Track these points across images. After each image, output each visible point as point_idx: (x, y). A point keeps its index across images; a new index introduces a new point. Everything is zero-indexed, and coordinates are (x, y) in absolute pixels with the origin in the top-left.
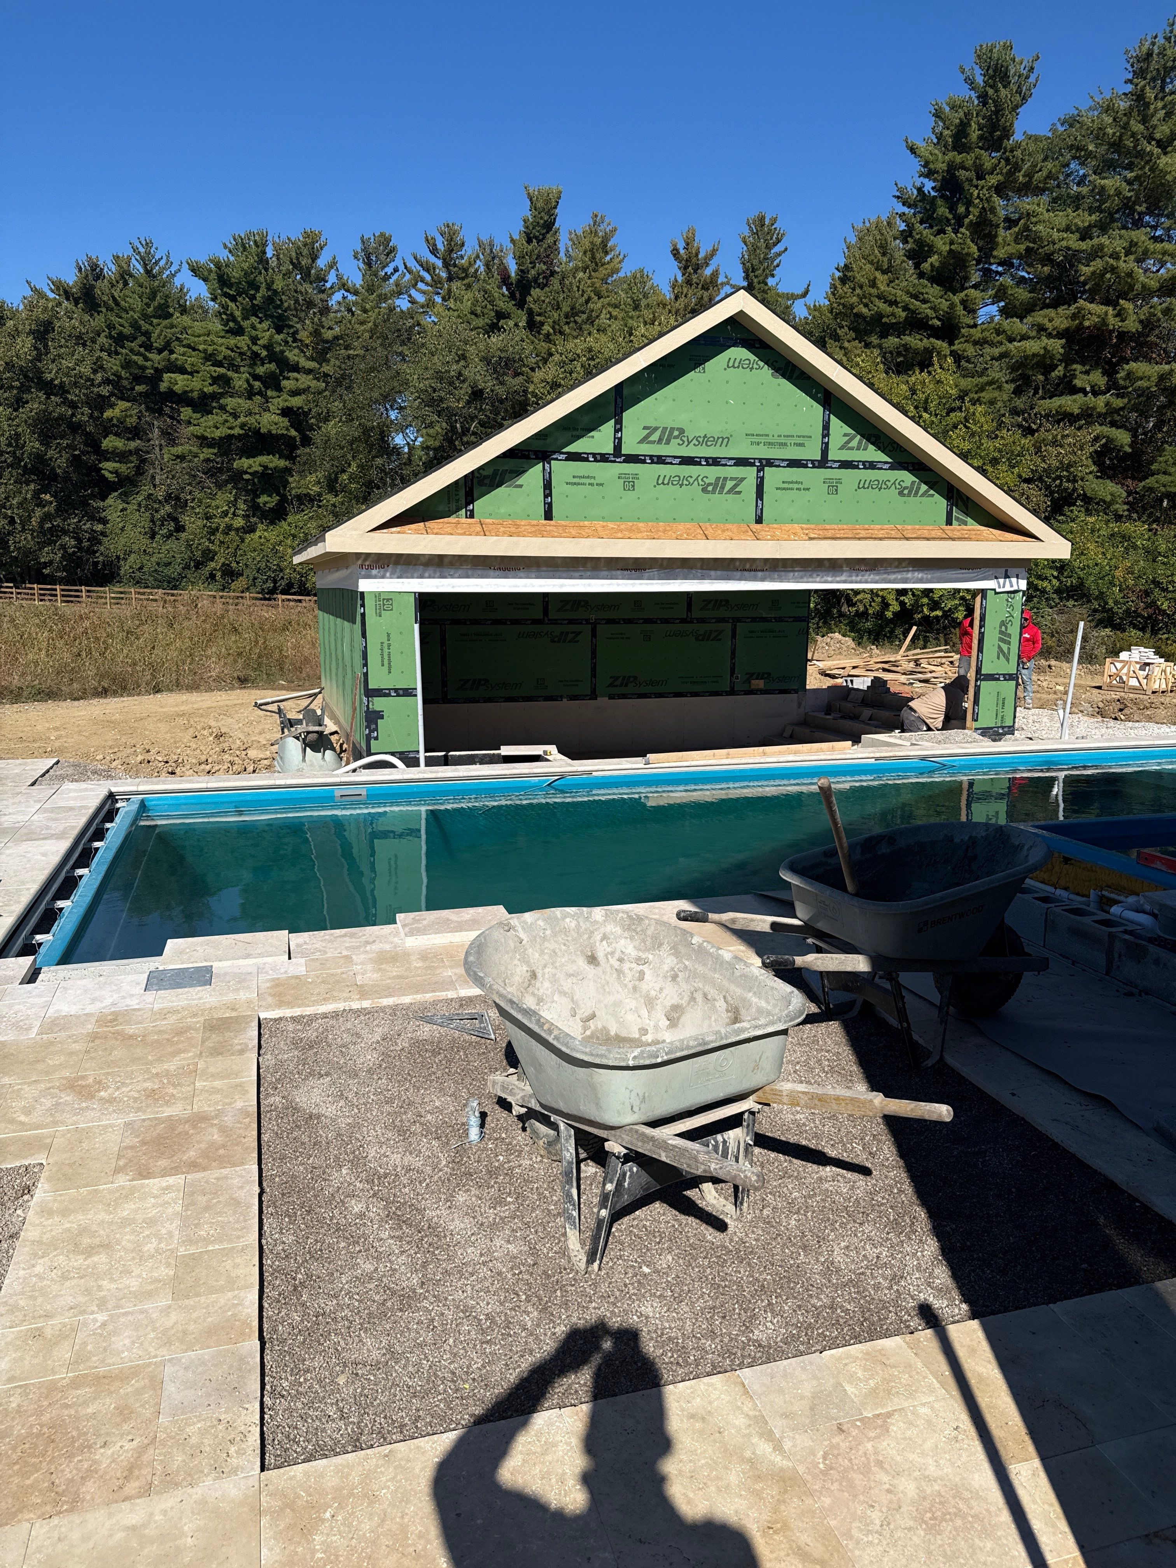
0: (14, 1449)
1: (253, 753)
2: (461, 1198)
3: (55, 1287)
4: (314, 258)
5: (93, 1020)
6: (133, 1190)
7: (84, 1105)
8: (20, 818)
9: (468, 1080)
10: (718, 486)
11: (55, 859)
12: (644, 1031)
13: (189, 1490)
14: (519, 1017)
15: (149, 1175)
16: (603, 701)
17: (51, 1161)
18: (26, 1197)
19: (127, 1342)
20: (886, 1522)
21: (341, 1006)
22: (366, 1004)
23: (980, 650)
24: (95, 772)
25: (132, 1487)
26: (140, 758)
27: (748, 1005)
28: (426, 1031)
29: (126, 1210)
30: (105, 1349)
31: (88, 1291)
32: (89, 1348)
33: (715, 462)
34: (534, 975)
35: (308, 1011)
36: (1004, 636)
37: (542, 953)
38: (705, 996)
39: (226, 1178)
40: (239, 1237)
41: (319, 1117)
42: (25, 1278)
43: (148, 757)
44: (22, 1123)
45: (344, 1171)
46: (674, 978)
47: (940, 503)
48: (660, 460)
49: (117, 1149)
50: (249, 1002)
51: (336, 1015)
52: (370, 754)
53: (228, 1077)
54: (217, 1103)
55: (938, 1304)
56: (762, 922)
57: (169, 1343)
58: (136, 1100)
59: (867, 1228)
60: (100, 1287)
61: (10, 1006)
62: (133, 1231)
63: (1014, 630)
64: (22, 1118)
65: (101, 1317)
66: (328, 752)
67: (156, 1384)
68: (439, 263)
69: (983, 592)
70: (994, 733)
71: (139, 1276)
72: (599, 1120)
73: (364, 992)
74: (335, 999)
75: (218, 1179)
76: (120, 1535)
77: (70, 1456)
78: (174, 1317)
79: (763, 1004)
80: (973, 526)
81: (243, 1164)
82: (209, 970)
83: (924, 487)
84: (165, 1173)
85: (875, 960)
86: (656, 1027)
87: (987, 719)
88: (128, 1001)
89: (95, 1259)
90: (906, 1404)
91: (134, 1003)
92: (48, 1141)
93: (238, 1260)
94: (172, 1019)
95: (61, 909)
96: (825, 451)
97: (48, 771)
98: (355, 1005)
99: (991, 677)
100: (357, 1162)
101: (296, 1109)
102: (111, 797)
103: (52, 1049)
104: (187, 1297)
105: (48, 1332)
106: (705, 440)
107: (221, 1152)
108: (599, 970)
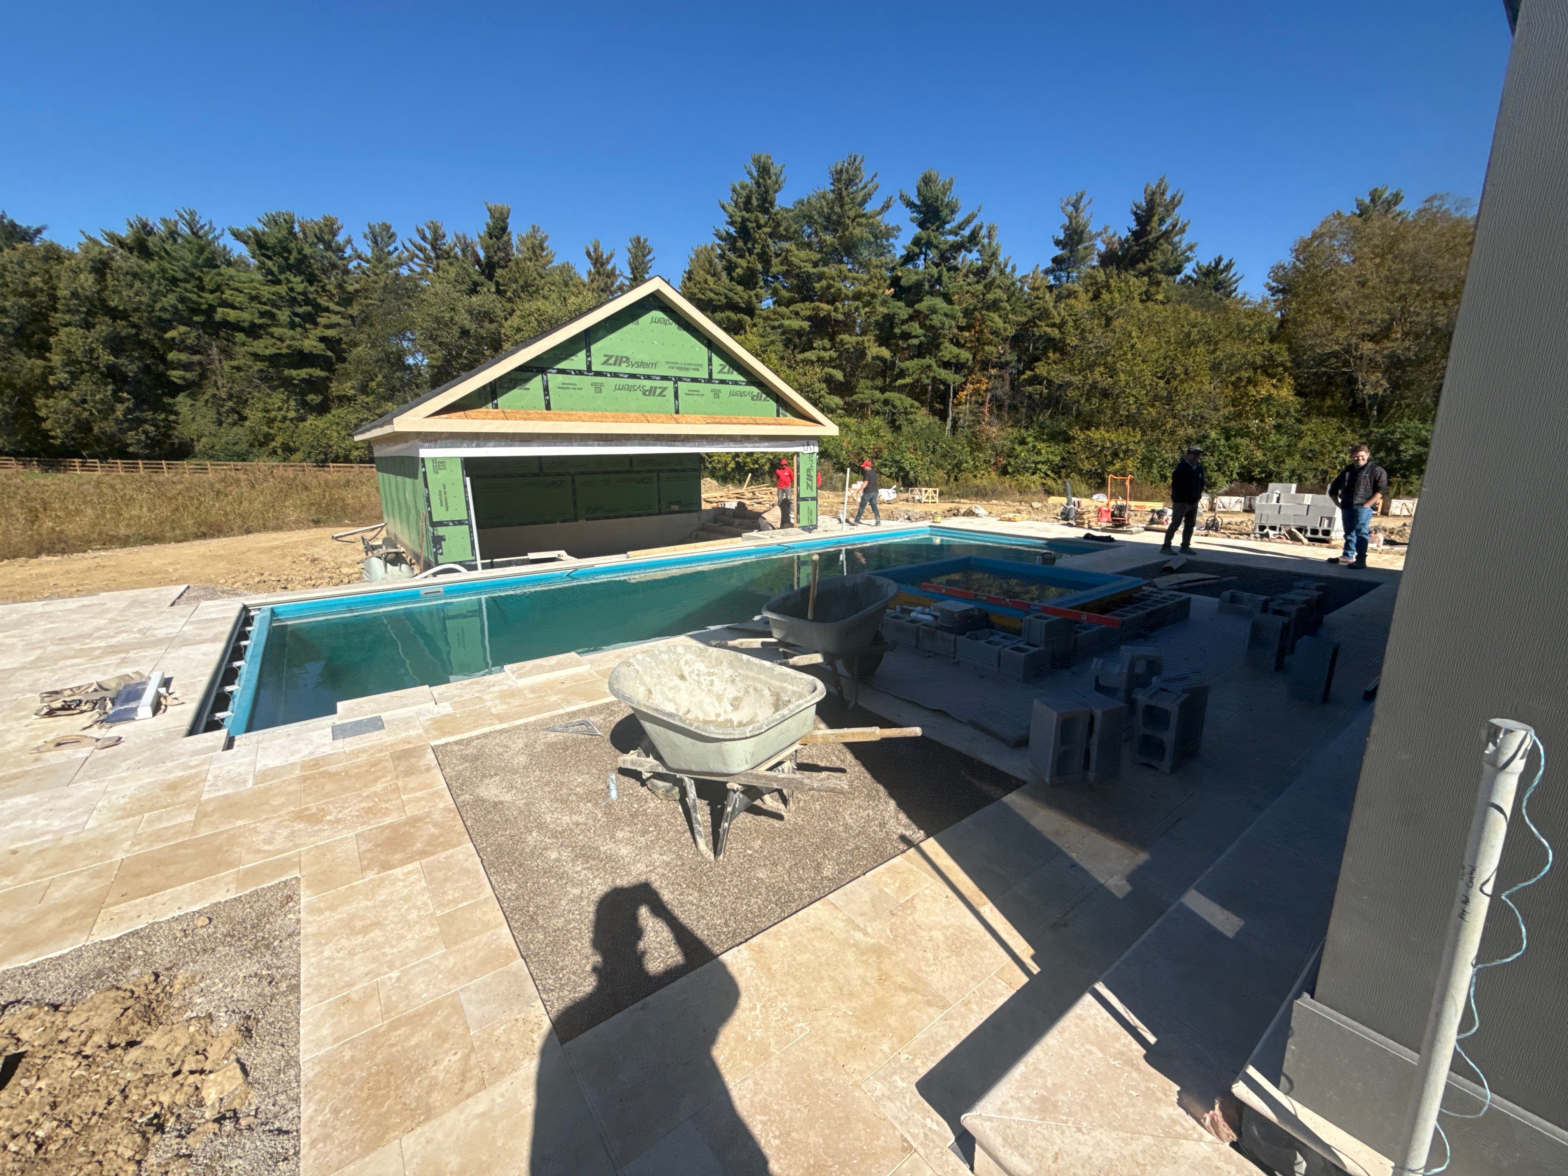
0: (361, 1089)
1: (345, 570)
2: (620, 835)
3: (347, 963)
4: (334, 234)
5: (299, 767)
6: (382, 880)
7: (316, 828)
8: (170, 630)
10: (652, 392)
11: (217, 657)
13: (515, 1074)
14: (665, 718)
15: (392, 867)
16: (582, 522)
17: (304, 873)
18: (291, 904)
19: (423, 986)
20: (936, 957)
21: (487, 729)
22: (505, 726)
23: (798, 484)
24: (223, 592)
25: (469, 1086)
26: (257, 579)
27: (785, 690)
28: (552, 737)
29: (383, 895)
30: (407, 996)
31: (375, 959)
32: (394, 998)
33: (649, 377)
34: (650, 692)
35: (464, 736)
36: (809, 477)
37: (652, 677)
38: (755, 689)
39: (452, 856)
40: (478, 894)
41: (501, 803)
42: (318, 963)
43: (263, 578)
44: (269, 851)
45: (534, 834)
46: (733, 681)
47: (773, 405)
48: (615, 375)
49: (356, 854)
50: (420, 736)
51: (486, 736)
52: (437, 564)
53: (425, 788)
54: (424, 808)
55: (908, 833)
56: (756, 643)
57: (456, 978)
58: (358, 817)
59: (857, 801)
60: (385, 955)
61: (220, 768)
62: (395, 908)
63: (814, 474)
64: (266, 848)
65: (394, 974)
66: (404, 566)
67: (458, 1009)
68: (429, 247)
69: (797, 454)
70: (810, 528)
71: (413, 938)
72: (725, 771)
73: (501, 718)
74: (482, 726)
75: (446, 858)
76: (475, 1123)
77: (412, 1080)
78: (452, 959)
79: (795, 688)
80: (790, 417)
81: (460, 844)
82: (379, 719)
83: (764, 396)
84: (402, 863)
85: (825, 655)
86: (725, 712)
87: (804, 522)
88: (322, 749)
89: (372, 935)
90: (917, 891)
91: (328, 750)
92: (296, 859)
93: (485, 909)
94: (364, 757)
95: (231, 692)
96: (710, 374)
97: (182, 594)
98: (498, 727)
99: (805, 499)
100: (541, 826)
101: (484, 801)
102: (245, 609)
103: (271, 793)
104: (457, 943)
105: (354, 997)
106: (642, 364)
107: (441, 839)
108: (687, 683)
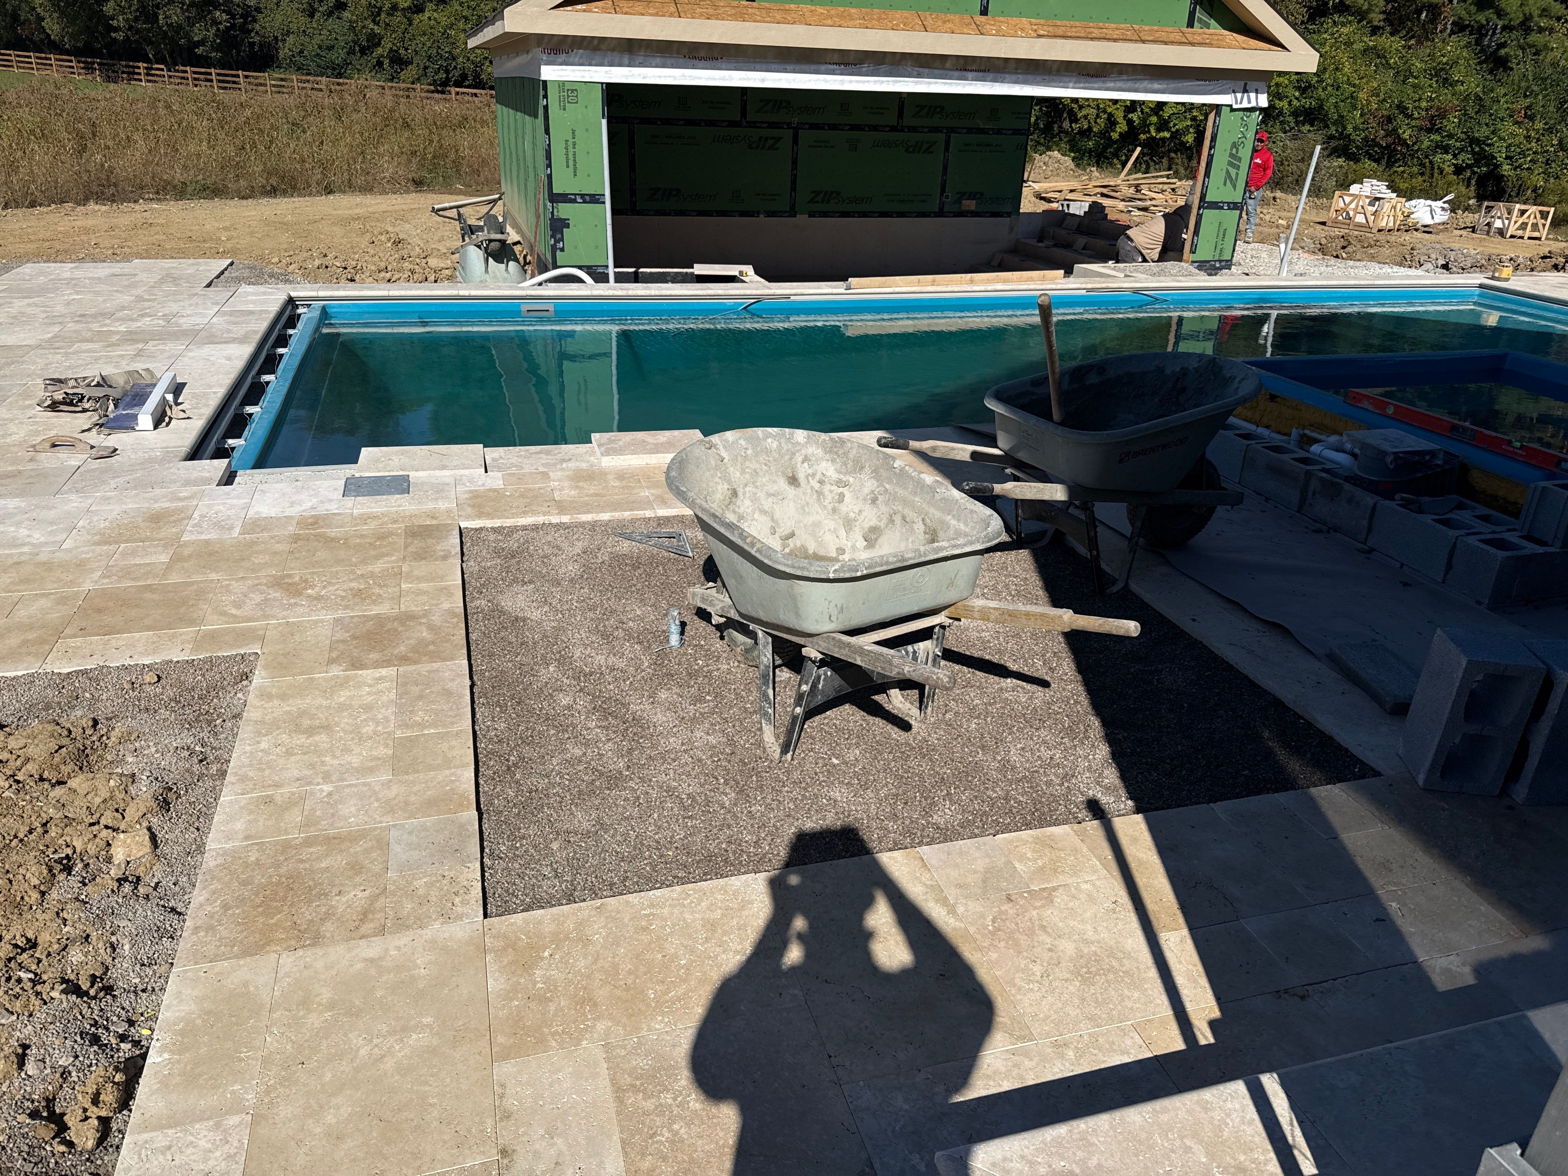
0: (257, 894)
1: (433, 262)
2: (663, 695)
3: (281, 761)
5: (294, 523)
6: (347, 680)
7: (292, 601)
8: (198, 320)
9: (667, 593)
11: (239, 364)
12: (841, 551)
13: (419, 931)
14: (722, 530)
15: (362, 667)
16: (802, 219)
17: (265, 651)
18: (245, 683)
19: (353, 809)
20: (1046, 974)
21: (540, 519)
22: (566, 519)
23: (1207, 174)
24: (271, 276)
25: (367, 928)
26: (317, 263)
27: (946, 526)
28: (625, 546)
29: (343, 696)
30: (333, 815)
31: (312, 766)
32: (318, 813)
34: (735, 493)
35: (508, 522)
36: (1234, 158)
37: (743, 472)
38: (904, 518)
39: (437, 671)
40: (453, 723)
41: (524, 620)
42: (251, 753)
43: (325, 261)
44: (235, 616)
45: (551, 669)
46: (874, 501)
49: (328, 642)
50: (449, 511)
51: (536, 528)
52: (555, 267)
53: (432, 580)
54: (424, 604)
55: (1105, 800)
56: (962, 451)
57: (392, 811)
58: (343, 598)
60: (323, 763)
61: (209, 506)
62: (351, 715)
64: (234, 611)
65: (327, 788)
66: (511, 264)
67: (383, 845)
69: (1218, 108)
70: (1210, 267)
71: (360, 754)
72: (798, 628)
73: (562, 508)
74: (534, 513)
75: (429, 672)
76: (359, 966)
77: (310, 902)
78: (395, 789)
79: (962, 526)
80: (1216, 29)
81: (452, 659)
82: (406, 478)
84: (377, 665)
85: (1073, 490)
86: (854, 547)
87: (1205, 252)
88: (327, 506)
89: (317, 738)
90: (1070, 881)
91: (333, 508)
92: (261, 633)
93: (453, 743)
94: (373, 525)
95: (251, 415)
97: (222, 273)
98: (555, 520)
99: (1215, 206)
100: (563, 661)
101: (502, 612)
102: (291, 302)
103: (255, 548)
104: (407, 773)
105: (278, 799)
107: (431, 648)
108: (800, 491)
